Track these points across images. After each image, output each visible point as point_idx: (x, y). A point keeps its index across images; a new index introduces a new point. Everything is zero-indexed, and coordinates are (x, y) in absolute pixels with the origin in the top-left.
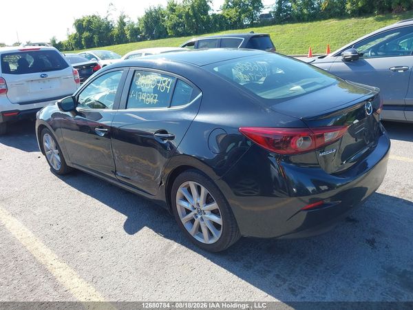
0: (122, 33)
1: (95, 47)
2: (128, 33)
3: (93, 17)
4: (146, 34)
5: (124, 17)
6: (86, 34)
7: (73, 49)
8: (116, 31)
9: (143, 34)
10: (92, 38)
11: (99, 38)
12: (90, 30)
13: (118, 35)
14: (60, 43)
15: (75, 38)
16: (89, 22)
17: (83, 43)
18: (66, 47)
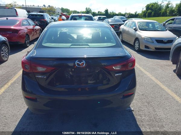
0: (166, 12)
1: (151, 17)
2: (168, 12)
3: (155, 3)
4: (177, 13)
5: (170, 4)
6: (149, 11)
7: (142, 17)
8: (163, 11)
9: (176, 13)
10: (152, 13)
11: (154, 13)
12: (151, 9)
13: (163, 12)
14: (138, 14)
15: (144, 12)
16: (153, 6)
17: (147, 15)
18: (140, 16)
